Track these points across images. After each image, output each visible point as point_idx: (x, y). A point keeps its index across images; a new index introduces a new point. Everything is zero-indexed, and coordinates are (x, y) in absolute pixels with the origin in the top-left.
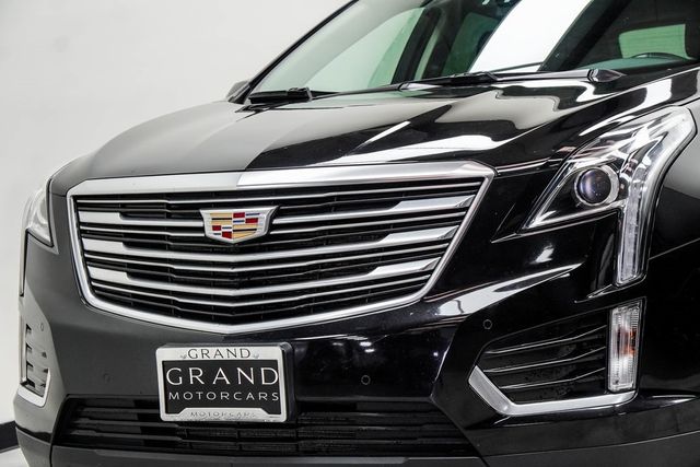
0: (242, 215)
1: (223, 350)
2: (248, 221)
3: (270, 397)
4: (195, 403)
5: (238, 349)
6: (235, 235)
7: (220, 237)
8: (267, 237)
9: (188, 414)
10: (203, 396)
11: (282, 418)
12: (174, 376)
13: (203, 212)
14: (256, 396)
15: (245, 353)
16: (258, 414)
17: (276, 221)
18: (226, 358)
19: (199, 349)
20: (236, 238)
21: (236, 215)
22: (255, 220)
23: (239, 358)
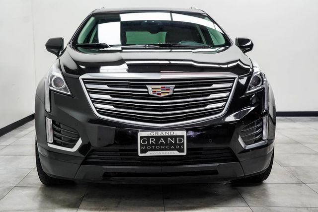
0: (164, 87)
1: (164, 132)
2: (167, 90)
3: (180, 147)
4: (152, 150)
5: (170, 132)
6: (162, 94)
7: (156, 95)
8: (173, 95)
9: (149, 154)
10: (155, 148)
11: (185, 154)
12: (144, 141)
13: (147, 86)
14: (175, 147)
15: (172, 133)
16: (176, 153)
17: (175, 90)
18: (165, 135)
19: (155, 132)
20: (163, 95)
21: (162, 88)
22: (169, 89)
23: (170, 135)
